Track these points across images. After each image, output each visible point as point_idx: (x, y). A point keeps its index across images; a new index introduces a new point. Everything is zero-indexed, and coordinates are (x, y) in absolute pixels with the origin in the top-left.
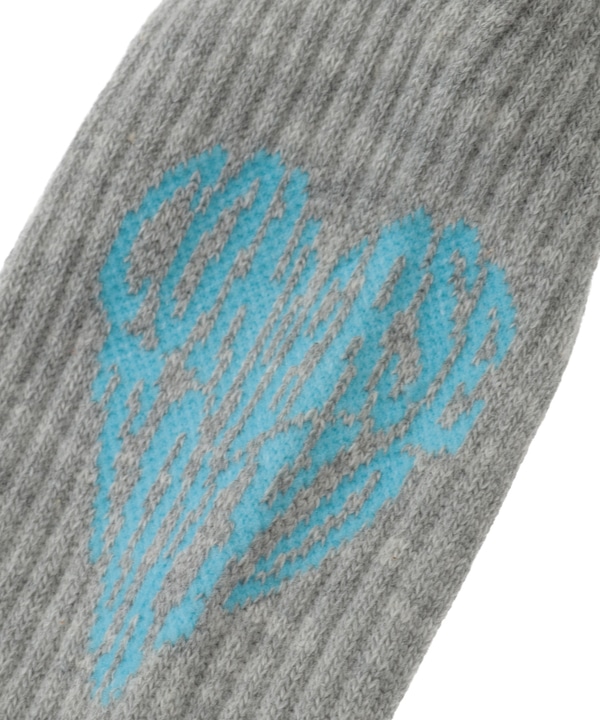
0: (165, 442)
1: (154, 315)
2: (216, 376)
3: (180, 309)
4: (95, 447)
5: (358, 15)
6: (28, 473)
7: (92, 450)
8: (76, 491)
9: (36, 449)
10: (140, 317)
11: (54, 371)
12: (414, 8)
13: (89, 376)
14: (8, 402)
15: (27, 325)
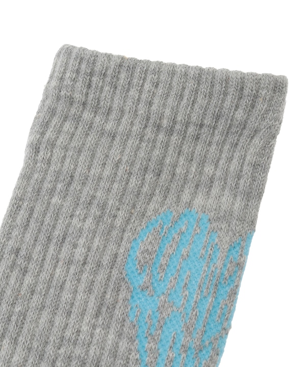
0: (167, 336)
1: (151, 281)
2: (183, 303)
3: (161, 277)
4: (136, 342)
5: (217, 151)
6: (107, 359)
7: (135, 344)
8: (131, 363)
9: (109, 348)
10: (145, 282)
11: (110, 310)
12: (239, 143)
13: (127, 310)
14: (93, 327)
15: (96, 291)
